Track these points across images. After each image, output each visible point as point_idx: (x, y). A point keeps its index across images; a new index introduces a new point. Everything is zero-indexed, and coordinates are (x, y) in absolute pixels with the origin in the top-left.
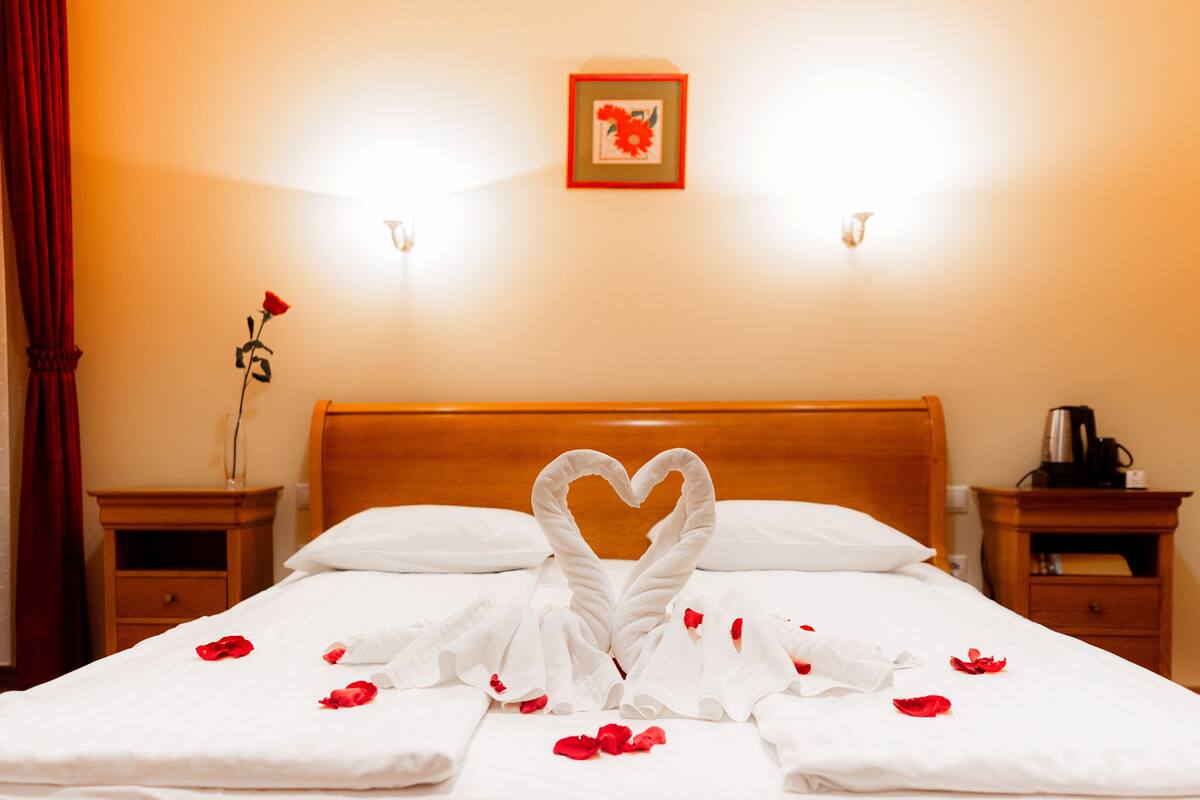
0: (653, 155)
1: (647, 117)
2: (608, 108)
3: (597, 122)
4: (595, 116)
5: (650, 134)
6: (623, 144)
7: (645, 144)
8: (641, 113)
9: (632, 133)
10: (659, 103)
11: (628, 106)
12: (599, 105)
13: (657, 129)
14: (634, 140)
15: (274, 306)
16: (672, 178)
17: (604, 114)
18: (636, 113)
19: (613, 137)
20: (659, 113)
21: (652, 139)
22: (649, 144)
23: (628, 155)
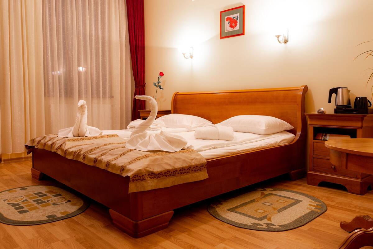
0: (238, 27)
1: (236, 18)
2: (228, 18)
3: (226, 22)
4: (226, 20)
5: (237, 22)
6: (231, 26)
7: (236, 25)
8: (235, 17)
9: (233, 23)
10: (238, 14)
11: (232, 16)
12: (226, 17)
13: (238, 21)
14: (233, 25)
15: (162, 74)
16: (241, 32)
17: (227, 20)
18: (234, 18)
19: (229, 25)
20: (239, 17)
21: (237, 24)
22: (237, 25)
23: (232, 29)
